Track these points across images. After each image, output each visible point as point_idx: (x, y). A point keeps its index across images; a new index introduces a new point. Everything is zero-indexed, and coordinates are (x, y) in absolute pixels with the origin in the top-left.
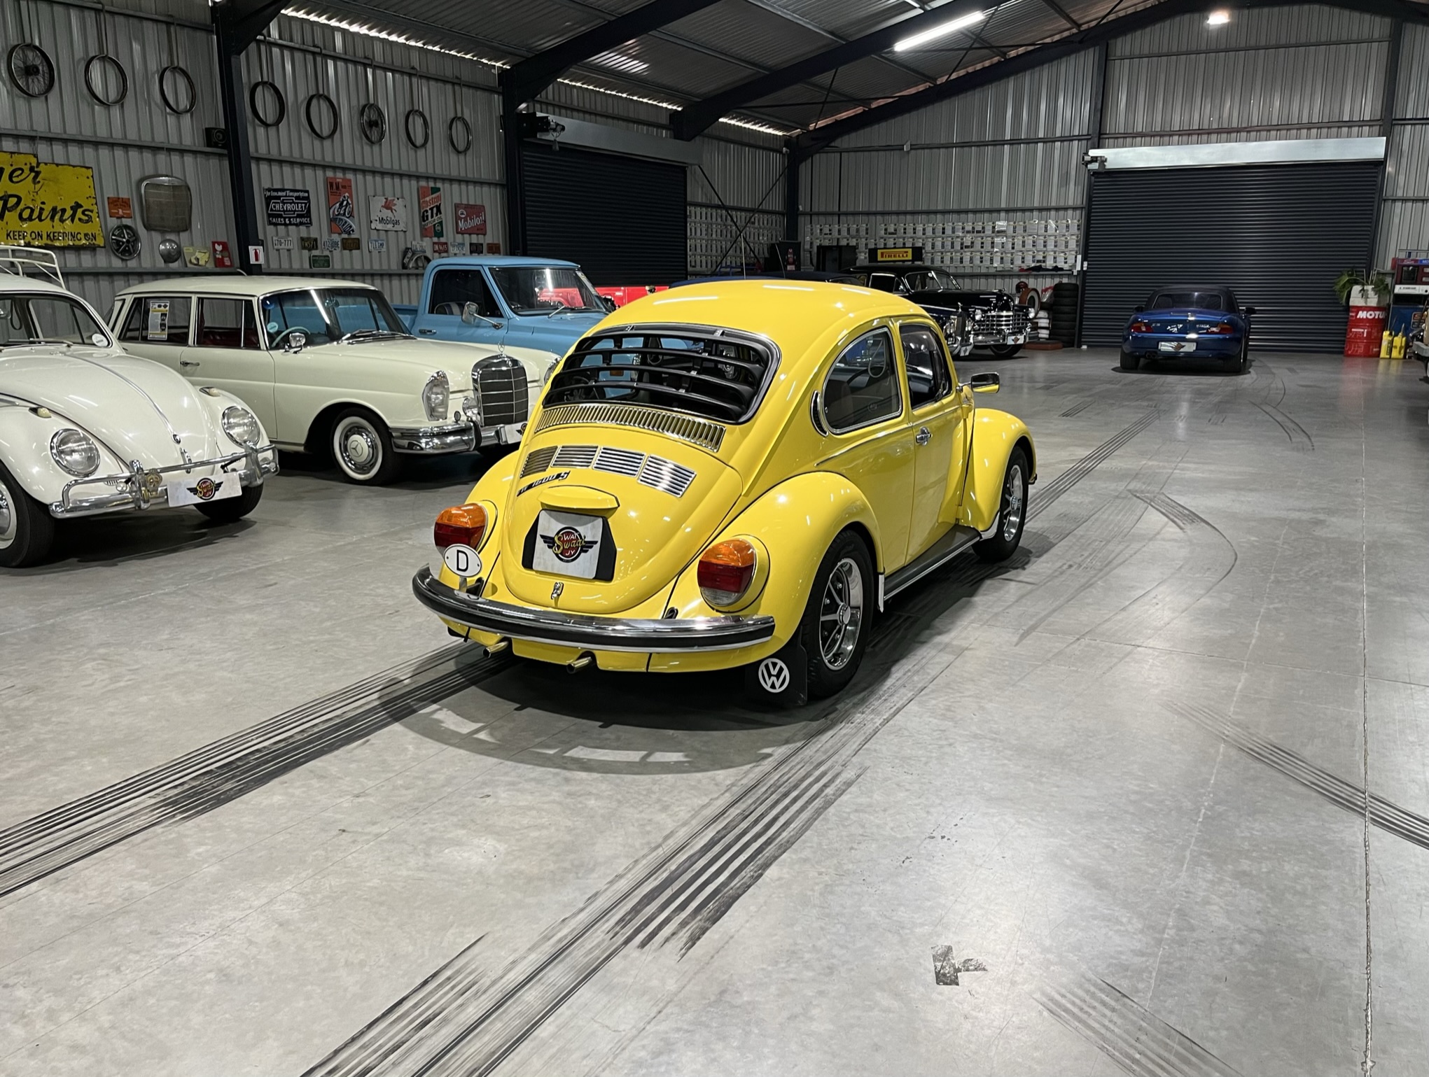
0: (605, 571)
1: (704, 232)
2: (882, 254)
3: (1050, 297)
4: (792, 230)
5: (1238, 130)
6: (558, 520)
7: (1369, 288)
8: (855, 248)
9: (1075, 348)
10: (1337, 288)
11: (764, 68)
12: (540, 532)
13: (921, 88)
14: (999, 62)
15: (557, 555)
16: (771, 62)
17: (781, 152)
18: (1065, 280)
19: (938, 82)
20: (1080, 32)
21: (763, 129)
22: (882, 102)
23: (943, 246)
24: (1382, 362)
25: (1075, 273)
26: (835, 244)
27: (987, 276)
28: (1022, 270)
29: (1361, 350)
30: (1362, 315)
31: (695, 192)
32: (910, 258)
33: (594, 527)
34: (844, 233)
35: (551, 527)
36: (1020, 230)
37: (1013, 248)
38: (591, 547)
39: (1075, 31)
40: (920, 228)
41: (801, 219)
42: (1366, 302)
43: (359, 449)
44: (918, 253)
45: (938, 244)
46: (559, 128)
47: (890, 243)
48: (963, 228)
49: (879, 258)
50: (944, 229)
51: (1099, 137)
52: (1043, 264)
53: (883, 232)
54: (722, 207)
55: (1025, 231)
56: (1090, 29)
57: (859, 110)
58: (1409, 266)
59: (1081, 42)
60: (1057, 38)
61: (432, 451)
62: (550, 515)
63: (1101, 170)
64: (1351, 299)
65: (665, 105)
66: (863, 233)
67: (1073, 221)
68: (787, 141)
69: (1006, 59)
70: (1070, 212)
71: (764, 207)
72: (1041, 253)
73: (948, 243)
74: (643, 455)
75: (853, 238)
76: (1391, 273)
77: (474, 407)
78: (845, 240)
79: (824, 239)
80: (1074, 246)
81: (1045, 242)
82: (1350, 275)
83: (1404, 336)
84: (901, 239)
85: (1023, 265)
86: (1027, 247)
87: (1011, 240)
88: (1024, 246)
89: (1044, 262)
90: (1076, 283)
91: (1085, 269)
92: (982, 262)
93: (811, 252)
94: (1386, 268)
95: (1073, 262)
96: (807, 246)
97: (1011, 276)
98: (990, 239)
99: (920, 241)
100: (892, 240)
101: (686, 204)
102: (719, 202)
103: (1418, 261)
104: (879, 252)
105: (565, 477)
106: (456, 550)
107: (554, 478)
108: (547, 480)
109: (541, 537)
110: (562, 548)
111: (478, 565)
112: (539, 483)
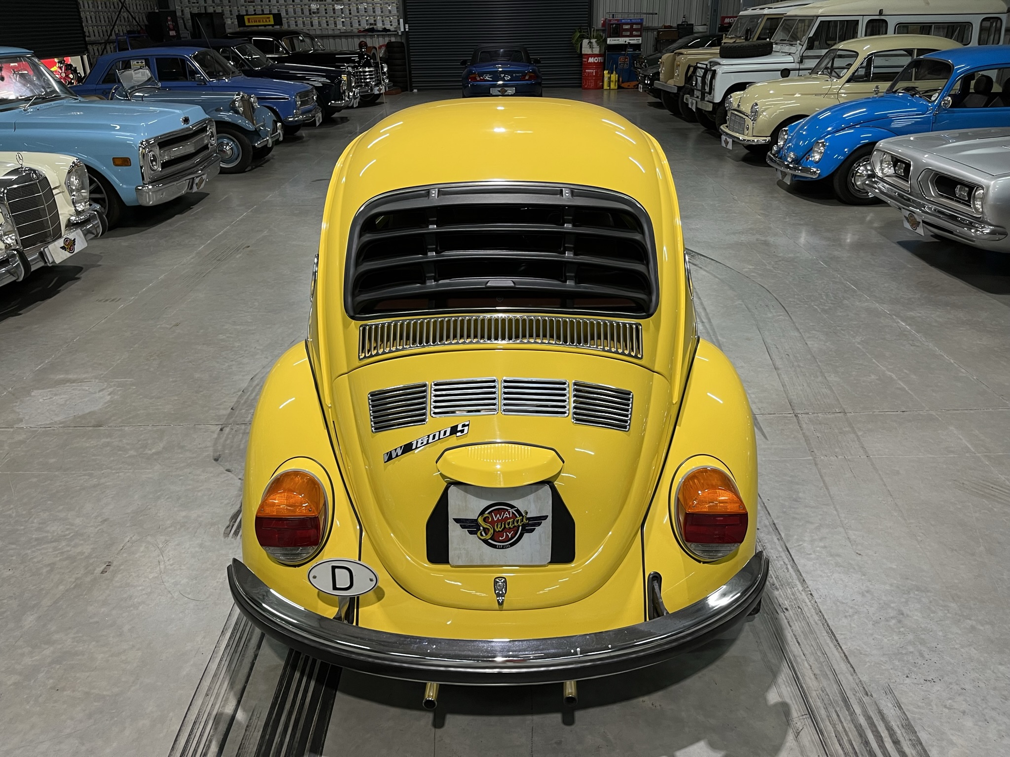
2: (249, 19)
3: (386, 52)
7: (594, 41)
8: (222, 15)
9: (408, 92)
10: (574, 41)
12: (452, 514)
15: (486, 542)
18: (393, 39)
23: (295, 13)
24: (605, 93)
25: (400, 34)
27: (334, 37)
28: (360, 31)
29: (592, 85)
30: (591, 60)
32: (272, 23)
33: (539, 499)
34: (209, 2)
35: (466, 505)
37: (350, 14)
38: (539, 524)
42: (592, 51)
44: (278, 18)
45: (291, 10)
47: (251, 10)
49: (247, 24)
52: (375, 27)
53: (243, 1)
58: (613, 24)
64: (583, 49)
66: (226, 2)
72: (372, 18)
73: (298, 10)
74: (565, 383)
75: (218, 6)
76: (603, 30)
77: (10, 232)
78: (211, 8)
79: (193, 7)
80: (396, 12)
81: (373, 9)
82: (580, 32)
83: (616, 73)
84: (259, 7)
85: (360, 27)
86: (360, 12)
87: (347, 7)
88: (358, 12)
89: (375, 24)
90: (404, 41)
91: (407, 30)
92: (328, 25)
93: (183, 19)
94: (600, 26)
95: (397, 24)
96: (179, 14)
97: (352, 36)
98: (331, 6)
99: (276, 7)
100: (251, 7)
103: (618, 20)
104: (246, 18)
105: (465, 432)
106: (329, 567)
107: (448, 433)
108: (437, 438)
109: (457, 520)
110: (492, 531)
111: (371, 580)
112: (422, 443)
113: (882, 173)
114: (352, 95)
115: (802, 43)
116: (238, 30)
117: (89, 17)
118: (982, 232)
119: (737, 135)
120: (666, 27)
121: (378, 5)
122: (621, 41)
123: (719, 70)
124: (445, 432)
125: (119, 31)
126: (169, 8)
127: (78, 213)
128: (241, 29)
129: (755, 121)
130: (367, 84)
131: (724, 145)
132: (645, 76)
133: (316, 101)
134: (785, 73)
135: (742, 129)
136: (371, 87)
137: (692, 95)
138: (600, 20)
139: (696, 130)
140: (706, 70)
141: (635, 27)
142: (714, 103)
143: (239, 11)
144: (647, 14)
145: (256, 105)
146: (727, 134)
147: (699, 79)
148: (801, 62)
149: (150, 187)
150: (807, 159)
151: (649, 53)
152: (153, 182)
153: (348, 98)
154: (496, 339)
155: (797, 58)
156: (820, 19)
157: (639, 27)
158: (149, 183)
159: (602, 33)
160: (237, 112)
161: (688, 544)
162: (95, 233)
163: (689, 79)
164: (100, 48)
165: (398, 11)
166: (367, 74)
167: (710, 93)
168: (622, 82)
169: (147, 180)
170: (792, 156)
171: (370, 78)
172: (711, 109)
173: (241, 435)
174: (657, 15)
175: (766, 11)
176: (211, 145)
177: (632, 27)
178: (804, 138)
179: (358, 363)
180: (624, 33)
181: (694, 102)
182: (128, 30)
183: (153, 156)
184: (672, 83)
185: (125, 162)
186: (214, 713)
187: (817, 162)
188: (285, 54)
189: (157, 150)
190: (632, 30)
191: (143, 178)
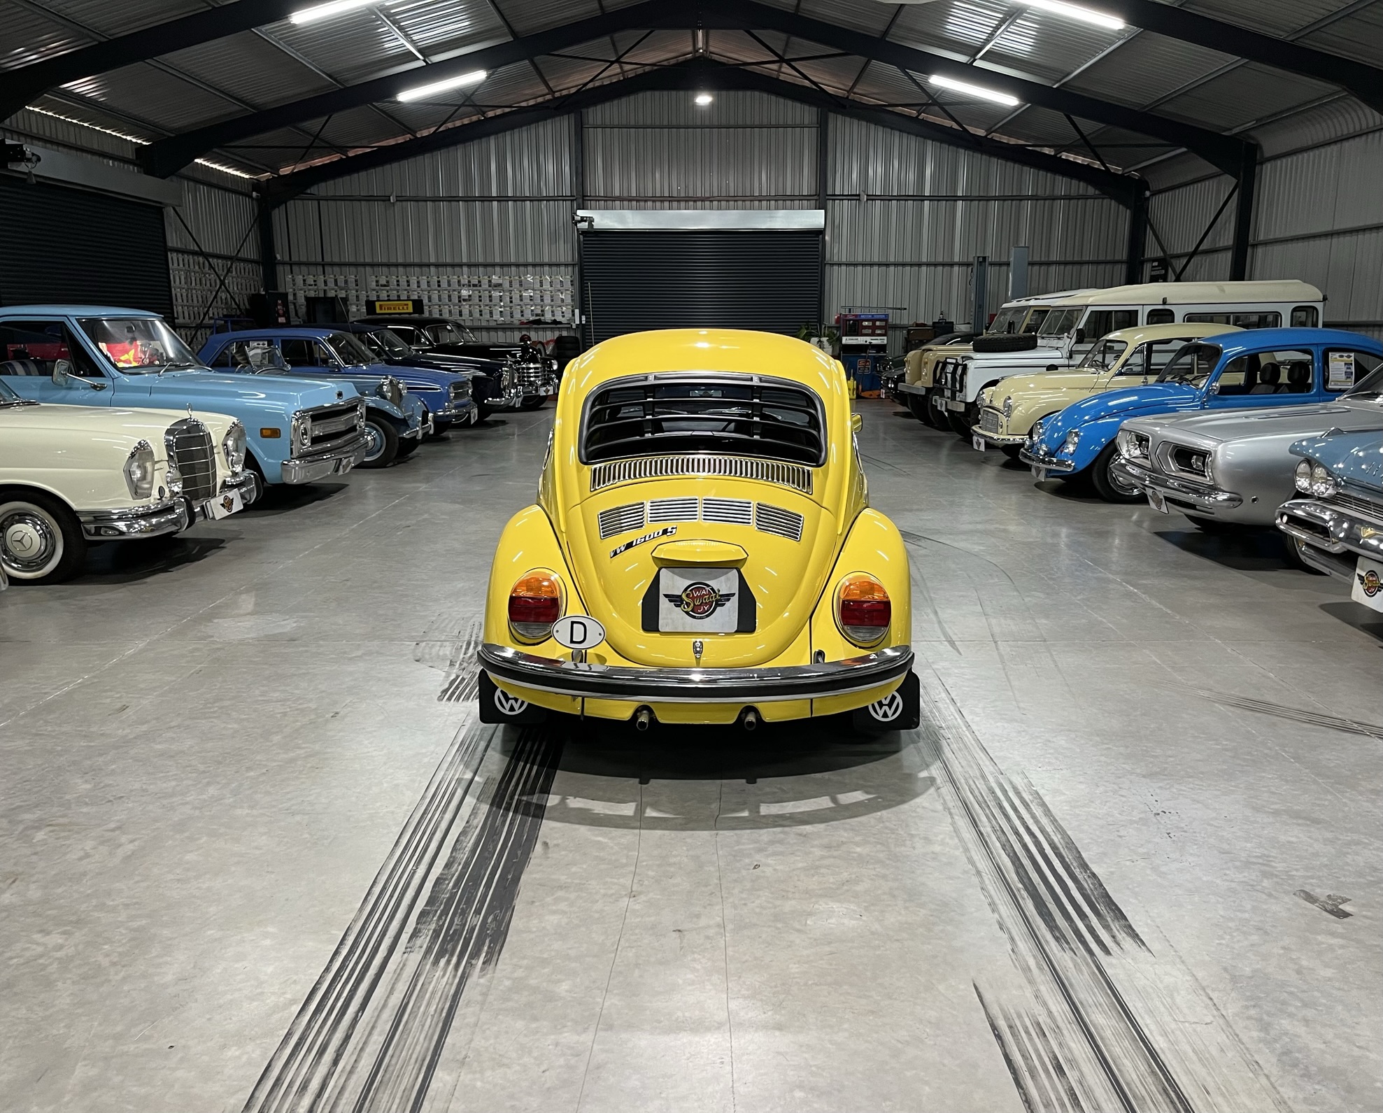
0: (747, 623)
1: (183, 281)
2: (381, 306)
3: (553, 349)
4: (270, 279)
5: (703, 200)
6: (682, 576)
7: (824, 339)
8: (345, 300)
11: (253, 106)
12: (662, 591)
13: (400, 140)
14: (479, 121)
15: (687, 613)
16: (259, 100)
17: (250, 197)
18: (565, 334)
19: (418, 136)
20: (555, 98)
21: (231, 171)
22: (360, 151)
23: (440, 299)
25: (574, 327)
26: (322, 295)
27: (488, 329)
28: (522, 323)
32: (411, 310)
33: (728, 579)
34: (331, 284)
35: (673, 584)
36: (516, 285)
37: (511, 302)
38: (728, 600)
39: (549, 97)
40: (413, 280)
41: (280, 269)
43: (26, 541)
44: (418, 305)
45: (435, 297)
46: (34, 159)
47: (384, 295)
48: (459, 282)
49: (378, 311)
50: (439, 282)
51: (582, 199)
52: (542, 318)
53: (374, 283)
54: (200, 253)
55: (521, 285)
56: (562, 97)
57: (335, 158)
58: (850, 320)
59: (556, 109)
60: (532, 103)
61: (139, 536)
62: (673, 573)
63: (590, 230)
65: (129, 138)
66: (352, 285)
67: (565, 278)
68: (256, 185)
69: (485, 118)
70: (562, 268)
71: (240, 255)
72: (539, 307)
73: (445, 296)
74: (750, 503)
75: (341, 290)
76: (837, 327)
77: (178, 480)
78: (333, 291)
79: (309, 290)
80: (570, 301)
81: (541, 297)
82: (807, 329)
83: (855, 379)
84: (395, 292)
85: (522, 318)
86: (524, 301)
87: (508, 294)
88: (521, 300)
89: (543, 315)
90: (578, 336)
91: (584, 322)
92: (481, 315)
93: (294, 304)
94: (833, 323)
95: (571, 315)
96: (291, 298)
97: (512, 329)
98: (487, 292)
99: (416, 293)
100: (385, 292)
101: (166, 250)
102: (196, 248)
103: (856, 316)
104: (377, 304)
105: (674, 532)
106: (568, 622)
107: (660, 534)
108: (652, 537)
109: (666, 596)
110: (692, 605)
111: (600, 634)
112: (640, 541)
113: (1130, 455)
114: (513, 396)
115: (1070, 336)
116: (367, 317)
117: (179, 295)
118: (1215, 498)
119: (991, 434)
120: (917, 325)
121: (548, 292)
122: (861, 340)
123: (970, 364)
124: (658, 533)
125: (213, 314)
126: (277, 290)
127: (235, 474)
128: (370, 317)
129: (1009, 417)
130: (531, 383)
131: (975, 447)
132: (888, 379)
133: (471, 396)
134: (1052, 368)
135: (996, 427)
136: (537, 387)
137: (942, 396)
138: (832, 317)
139: (950, 439)
140: (956, 365)
141: (877, 324)
142: (967, 404)
143: (368, 296)
144: (893, 309)
145: (404, 392)
146: (979, 435)
147: (949, 376)
148: (1071, 357)
149: (298, 463)
150: (1062, 452)
151: (897, 355)
152: (300, 457)
153: (509, 396)
155: (1066, 353)
156: (1090, 309)
157: (883, 324)
158: (297, 458)
159: (835, 332)
160: (384, 397)
161: (845, 627)
163: (936, 380)
164: (188, 333)
165: (572, 300)
166: (531, 371)
167: (961, 391)
168: (863, 391)
169: (295, 454)
170: (1045, 449)
171: (535, 377)
172: (963, 410)
173: (438, 648)
174: (907, 311)
175: (1032, 303)
176: (360, 427)
177: (874, 324)
178: (1058, 429)
179: (589, 494)
180: (865, 331)
181: (944, 402)
182: (225, 313)
183: (305, 429)
184: (919, 383)
185: (275, 433)
186: (456, 777)
187: (1071, 454)
188: (428, 345)
189: (309, 424)
190: (874, 328)
191: (292, 453)
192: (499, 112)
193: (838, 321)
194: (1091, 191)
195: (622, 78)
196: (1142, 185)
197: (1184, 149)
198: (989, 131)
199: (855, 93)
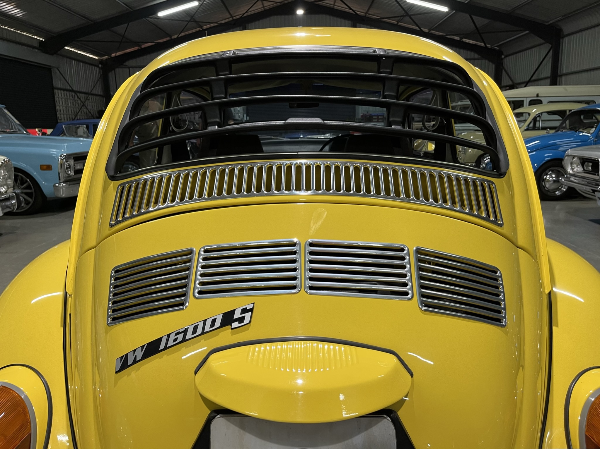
1: (64, 103)
11: (90, 21)
13: (165, 40)
14: (200, 31)
16: (94, 17)
17: (98, 67)
19: (173, 37)
20: (233, 20)
21: (88, 55)
22: (147, 45)
31: (57, 83)
39: (231, 19)
54: (72, 91)
56: (237, 19)
57: (136, 48)
59: (234, 25)
60: (223, 22)
65: (35, 37)
68: (101, 62)
69: (202, 30)
71: (93, 92)
74: (402, 250)
101: (53, 88)
102: (70, 88)
103: (370, 114)
105: (247, 321)
107: (218, 324)
108: (199, 331)
112: (175, 340)
124: (214, 321)
141: (379, 117)
149: (64, 185)
154: (298, 188)
157: (382, 117)
158: (64, 182)
162: (12, 208)
169: (62, 180)
179: (108, 231)
180: (374, 120)
183: (69, 165)
185: (49, 168)
189: (71, 162)
190: (378, 119)
191: (60, 179)
192: (212, 25)
193: (362, 116)
194: (476, 56)
195: (263, 10)
196: (500, 53)
197: (527, 32)
198: (430, 30)
199: (369, 14)
